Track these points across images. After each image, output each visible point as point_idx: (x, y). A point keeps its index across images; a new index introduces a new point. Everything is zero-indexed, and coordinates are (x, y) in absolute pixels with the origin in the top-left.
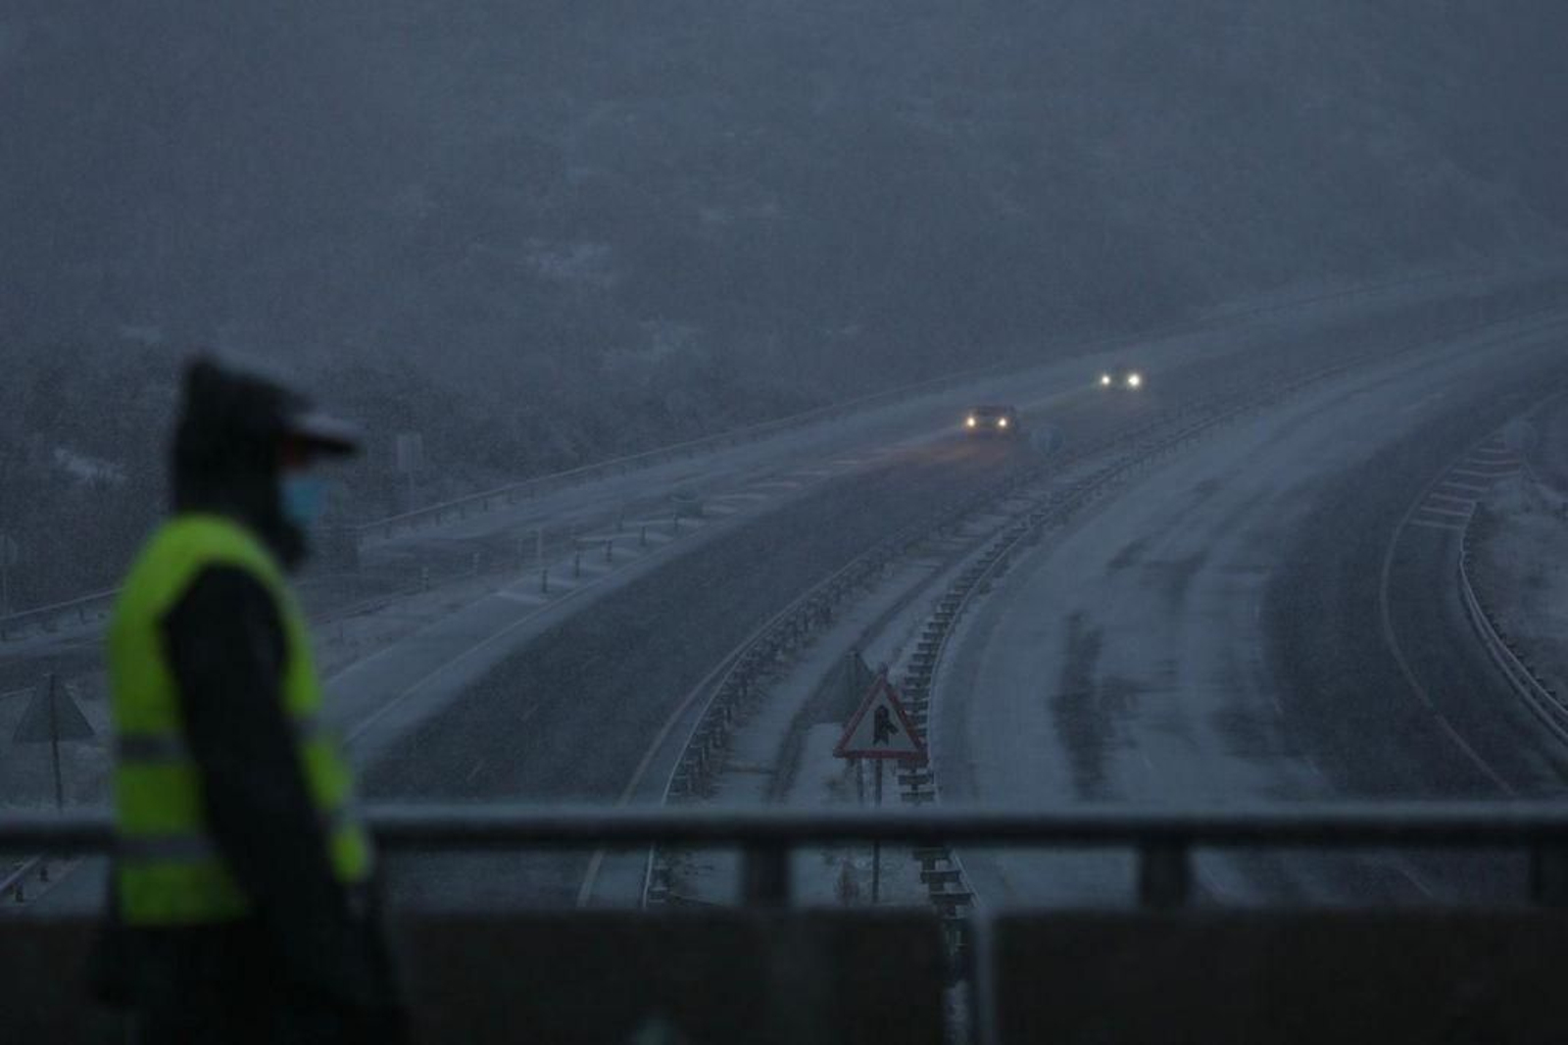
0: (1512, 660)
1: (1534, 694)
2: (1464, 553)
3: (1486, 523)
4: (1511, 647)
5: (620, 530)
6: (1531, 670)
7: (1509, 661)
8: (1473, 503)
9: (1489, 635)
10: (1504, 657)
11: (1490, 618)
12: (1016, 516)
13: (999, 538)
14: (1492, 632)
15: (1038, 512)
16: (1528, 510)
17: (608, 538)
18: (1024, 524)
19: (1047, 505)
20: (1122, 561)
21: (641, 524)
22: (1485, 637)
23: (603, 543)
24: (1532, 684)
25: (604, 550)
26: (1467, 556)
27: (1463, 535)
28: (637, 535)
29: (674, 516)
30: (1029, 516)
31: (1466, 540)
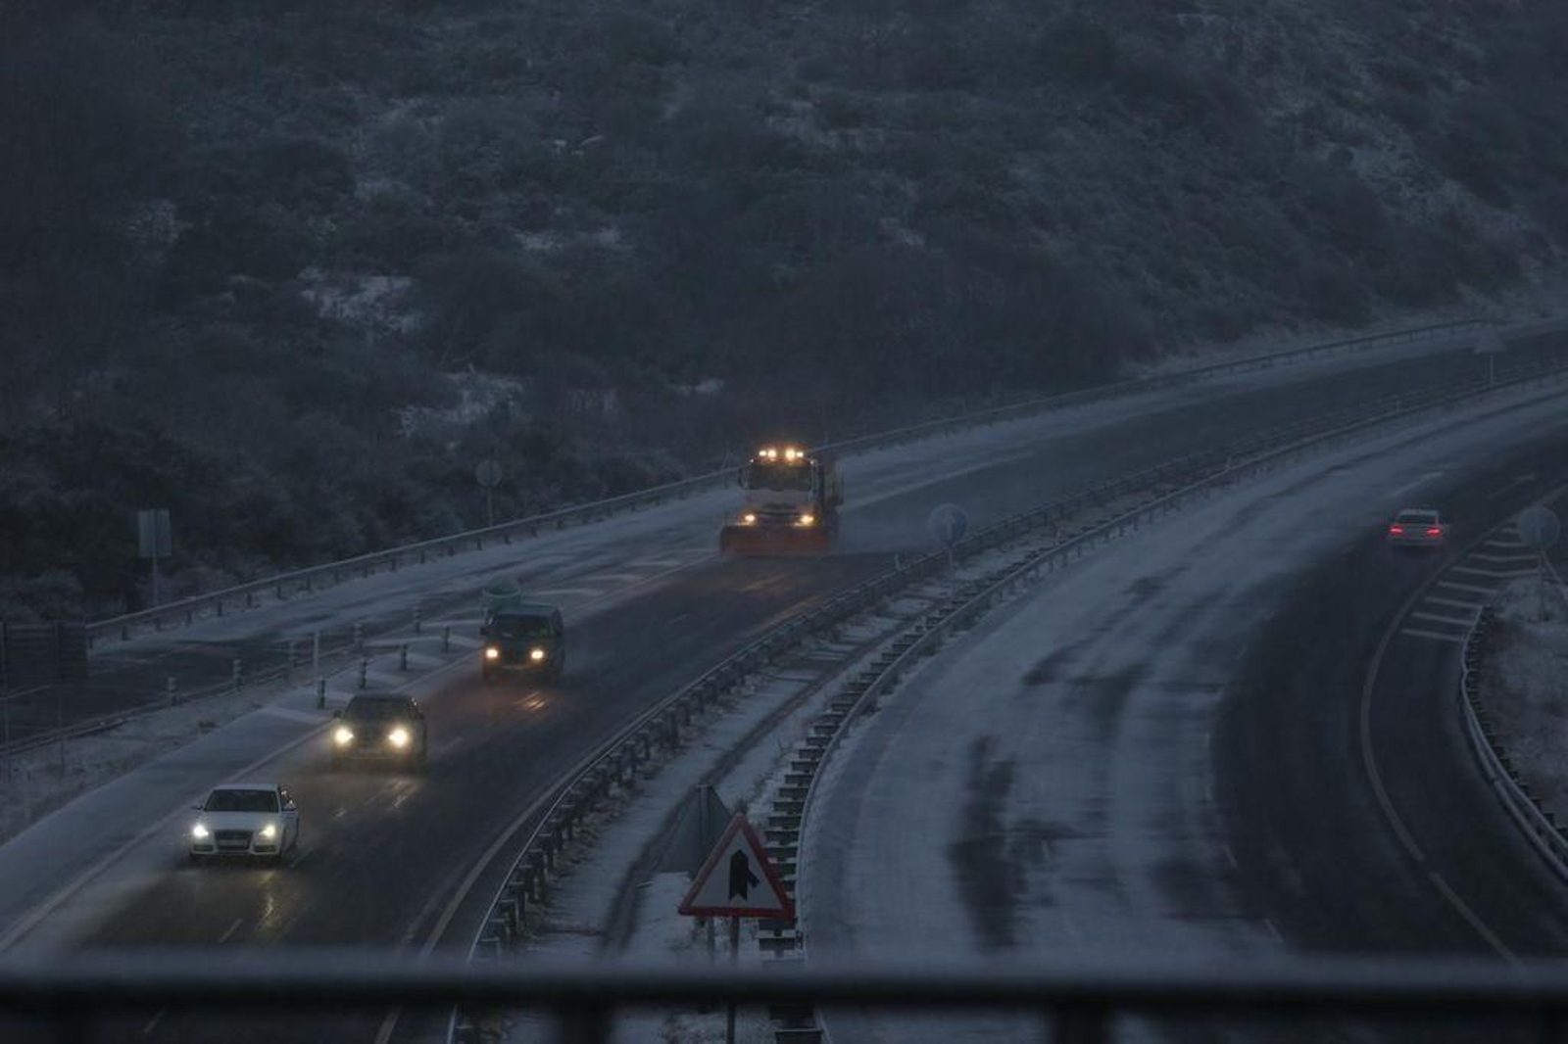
0: (1526, 804)
1: (1554, 847)
2: (1466, 671)
3: (1494, 634)
4: (1524, 788)
5: (418, 631)
6: (1550, 817)
7: (1521, 805)
8: (1480, 607)
9: (1497, 772)
10: (1517, 802)
11: (1499, 751)
12: (909, 619)
13: (888, 645)
14: (1503, 771)
15: (936, 614)
16: (1546, 617)
17: (402, 642)
18: (918, 628)
19: (949, 606)
20: (1038, 677)
21: (445, 624)
22: (1492, 774)
23: (396, 648)
24: (1550, 835)
25: (397, 656)
26: (1470, 674)
27: (1465, 648)
28: (438, 638)
29: (486, 615)
30: (924, 618)
31: (1469, 654)
